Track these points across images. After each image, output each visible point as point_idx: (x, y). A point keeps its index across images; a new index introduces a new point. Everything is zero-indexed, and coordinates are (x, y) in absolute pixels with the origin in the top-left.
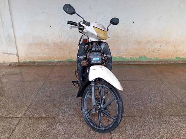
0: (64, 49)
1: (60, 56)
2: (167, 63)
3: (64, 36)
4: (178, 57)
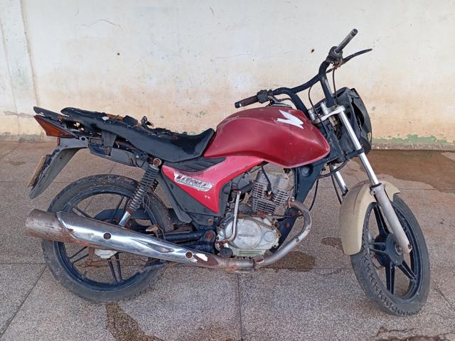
0: (149, 108)
2: (386, 148)
3: (151, 78)
4: (412, 134)
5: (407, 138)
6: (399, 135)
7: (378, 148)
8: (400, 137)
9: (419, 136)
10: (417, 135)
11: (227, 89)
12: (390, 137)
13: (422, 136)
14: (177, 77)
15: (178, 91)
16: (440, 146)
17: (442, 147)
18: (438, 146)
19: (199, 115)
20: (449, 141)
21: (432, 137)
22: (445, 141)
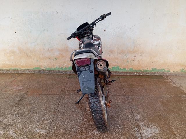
0: (31, 57)
1: (27, 64)
2: (142, 75)
3: (31, 43)
4: (154, 68)
5: (151, 70)
6: (147, 68)
7: (138, 74)
8: (148, 69)
10: (156, 68)
11: (67, 48)
12: (144, 69)
13: (158, 69)
14: (43, 43)
15: (44, 49)
16: (167, 74)
17: (168, 74)
18: (166, 74)
19: (54, 60)
20: (171, 71)
21: (163, 69)
22: (170, 71)
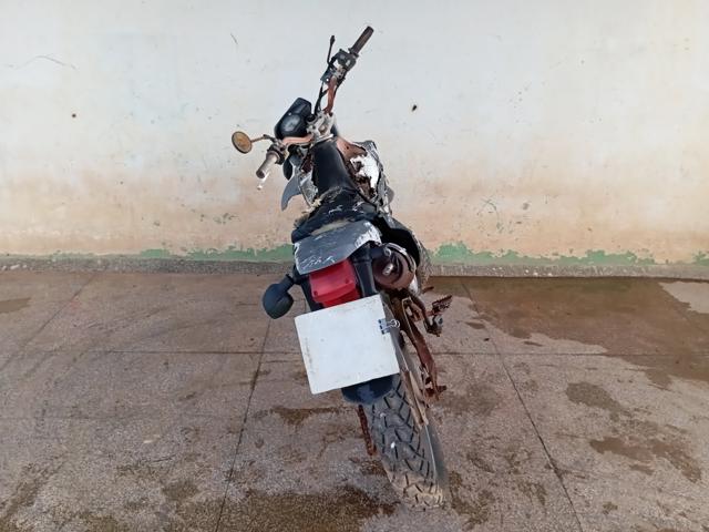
0: (132, 209)
1: (117, 236)
3: (133, 157)
4: (595, 250)
5: (585, 256)
6: (571, 251)
7: (536, 274)
8: (574, 254)
9: (606, 254)
12: (557, 254)
13: (612, 252)
14: (180, 155)
15: (182, 179)
16: (643, 270)
17: (647, 271)
20: (659, 260)
21: (629, 254)
